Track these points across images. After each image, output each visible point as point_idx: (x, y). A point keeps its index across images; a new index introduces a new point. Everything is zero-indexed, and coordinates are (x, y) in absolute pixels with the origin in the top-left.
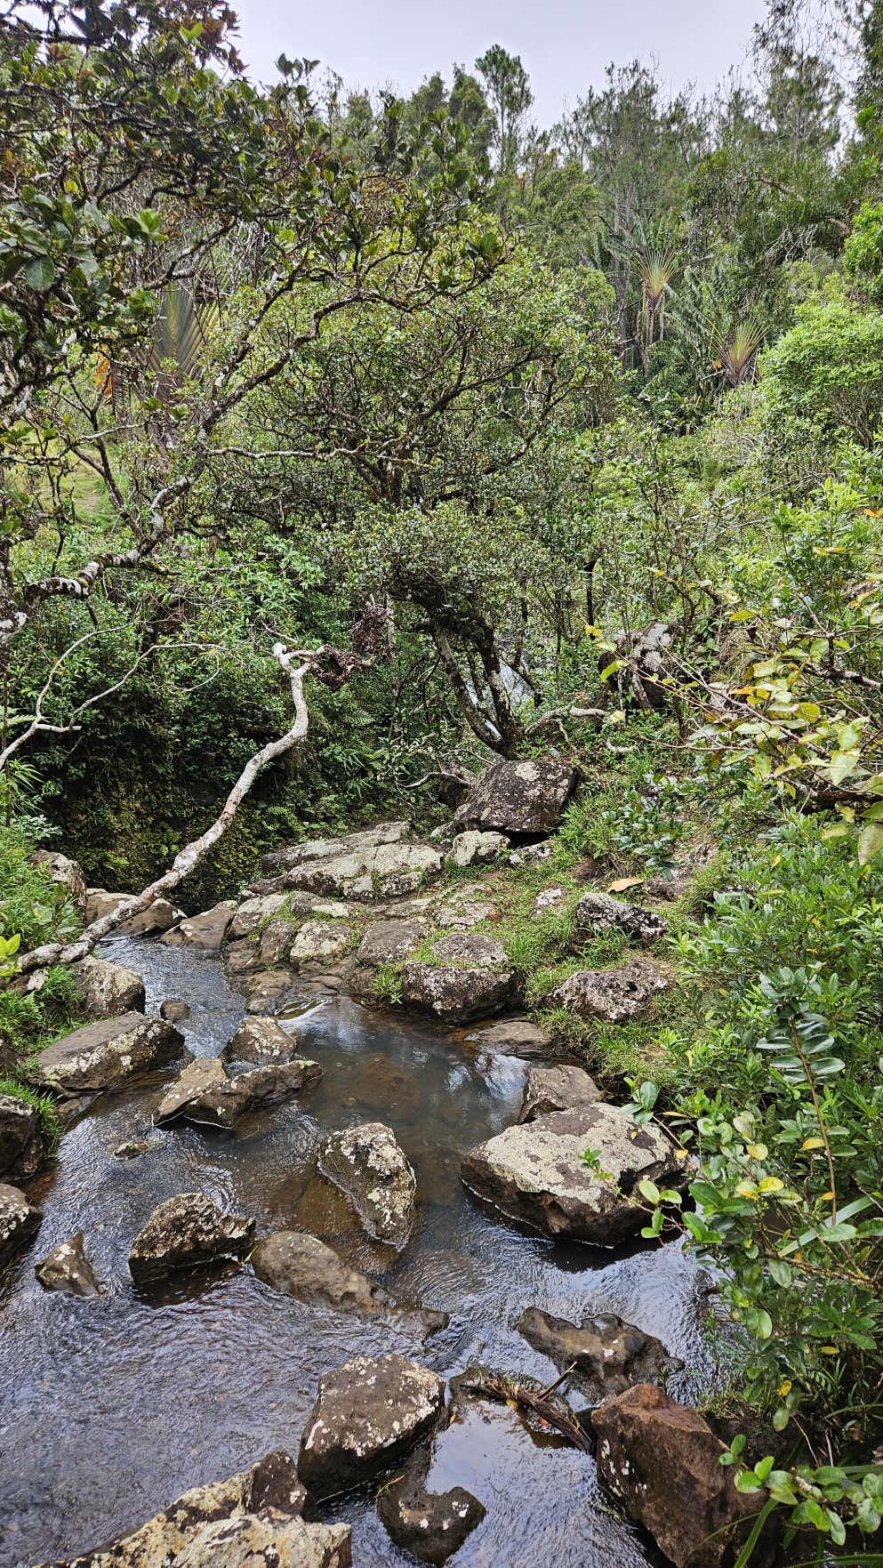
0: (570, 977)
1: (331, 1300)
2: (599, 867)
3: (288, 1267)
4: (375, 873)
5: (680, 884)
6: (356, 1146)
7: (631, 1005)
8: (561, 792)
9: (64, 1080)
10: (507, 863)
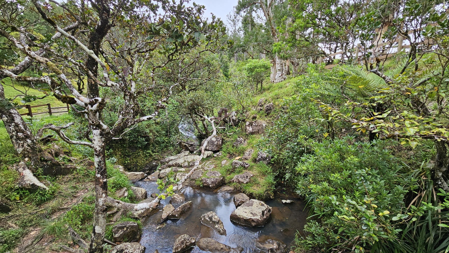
0: (234, 177)
1: (219, 250)
2: (231, 156)
3: (207, 246)
4: (188, 161)
5: (248, 157)
6: (209, 217)
7: (248, 180)
8: (220, 142)
9: (139, 215)
10: (214, 157)
